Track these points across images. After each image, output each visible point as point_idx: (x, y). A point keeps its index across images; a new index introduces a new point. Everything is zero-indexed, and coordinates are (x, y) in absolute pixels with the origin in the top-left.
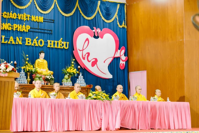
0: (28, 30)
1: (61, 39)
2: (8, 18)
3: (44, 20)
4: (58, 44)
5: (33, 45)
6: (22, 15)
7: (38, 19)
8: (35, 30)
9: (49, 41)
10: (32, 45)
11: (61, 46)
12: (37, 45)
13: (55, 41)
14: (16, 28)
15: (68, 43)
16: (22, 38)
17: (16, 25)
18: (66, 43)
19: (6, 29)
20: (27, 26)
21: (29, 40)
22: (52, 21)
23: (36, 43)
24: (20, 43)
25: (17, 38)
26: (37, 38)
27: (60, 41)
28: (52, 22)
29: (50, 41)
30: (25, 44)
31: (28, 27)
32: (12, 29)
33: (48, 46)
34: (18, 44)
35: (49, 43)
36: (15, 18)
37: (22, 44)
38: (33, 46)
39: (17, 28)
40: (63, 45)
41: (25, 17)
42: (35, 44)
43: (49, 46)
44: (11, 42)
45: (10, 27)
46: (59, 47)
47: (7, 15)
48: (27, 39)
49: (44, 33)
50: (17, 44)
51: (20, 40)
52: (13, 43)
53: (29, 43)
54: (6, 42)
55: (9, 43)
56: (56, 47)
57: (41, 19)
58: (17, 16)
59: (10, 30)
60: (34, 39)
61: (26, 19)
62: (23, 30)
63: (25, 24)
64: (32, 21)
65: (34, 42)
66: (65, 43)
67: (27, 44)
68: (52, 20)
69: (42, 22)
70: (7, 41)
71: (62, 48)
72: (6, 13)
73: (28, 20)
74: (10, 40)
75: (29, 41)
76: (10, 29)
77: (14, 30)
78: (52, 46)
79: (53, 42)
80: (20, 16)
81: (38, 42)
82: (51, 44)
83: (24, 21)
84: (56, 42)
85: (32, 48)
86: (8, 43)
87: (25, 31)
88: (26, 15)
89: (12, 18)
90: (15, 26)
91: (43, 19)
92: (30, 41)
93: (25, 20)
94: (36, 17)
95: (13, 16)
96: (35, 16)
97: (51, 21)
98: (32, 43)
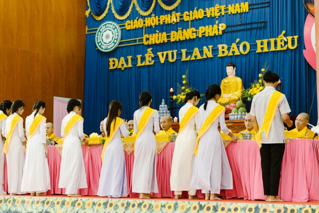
0: (223, 31)
1: (284, 32)
2: (191, 19)
3: (252, 7)
4: (276, 43)
5: (231, 54)
6: (213, 8)
7: (239, 8)
8: (235, 29)
9: (258, 42)
10: (229, 55)
11: (283, 45)
12: (237, 53)
13: (270, 40)
14: (202, 34)
15: (296, 37)
16: (212, 46)
17: (203, 27)
18: (293, 38)
19: (188, 38)
20: (220, 25)
21: (223, 48)
22: (267, 5)
23: (236, 49)
24: (210, 55)
25: (205, 48)
26: (238, 40)
27: (281, 38)
28: (265, 7)
29: (261, 41)
30: (219, 56)
31: (223, 26)
32: (198, 35)
33: (257, 52)
34: (206, 57)
35: (259, 46)
36: (201, 17)
37: (212, 56)
38: (231, 56)
39: (205, 33)
40: (286, 43)
41: (217, 11)
42: (233, 52)
43: (259, 50)
44: (196, 57)
45: (195, 34)
46: (279, 48)
47: (189, 15)
48: (220, 46)
49: (251, 29)
50: (205, 59)
51: (209, 50)
52: (199, 57)
53: (223, 52)
54: (188, 59)
55: (193, 58)
56: (273, 49)
57: (245, 7)
58: (205, 13)
59: (194, 39)
60: (233, 44)
61: (219, 14)
62: (214, 32)
63: (217, 22)
64: (230, 13)
65: (232, 50)
66: (290, 38)
67: (220, 55)
68: (265, 3)
69: (247, 11)
70: (190, 56)
71: (285, 48)
72: (188, 13)
73: (223, 14)
74: (194, 54)
75: (223, 50)
76: (194, 36)
77: (200, 36)
78: (266, 50)
79: (265, 41)
80: (210, 12)
81: (238, 47)
82: (262, 46)
83: (217, 17)
84: (272, 40)
85: (230, 59)
86: (191, 59)
87: (217, 34)
88: (219, 7)
89: (197, 18)
90: (202, 29)
91: (249, 6)
92: (225, 50)
93: (219, 16)
94: (235, 6)
95: (198, 14)
96: (233, 5)
97: (264, 5)
98: (229, 51)
